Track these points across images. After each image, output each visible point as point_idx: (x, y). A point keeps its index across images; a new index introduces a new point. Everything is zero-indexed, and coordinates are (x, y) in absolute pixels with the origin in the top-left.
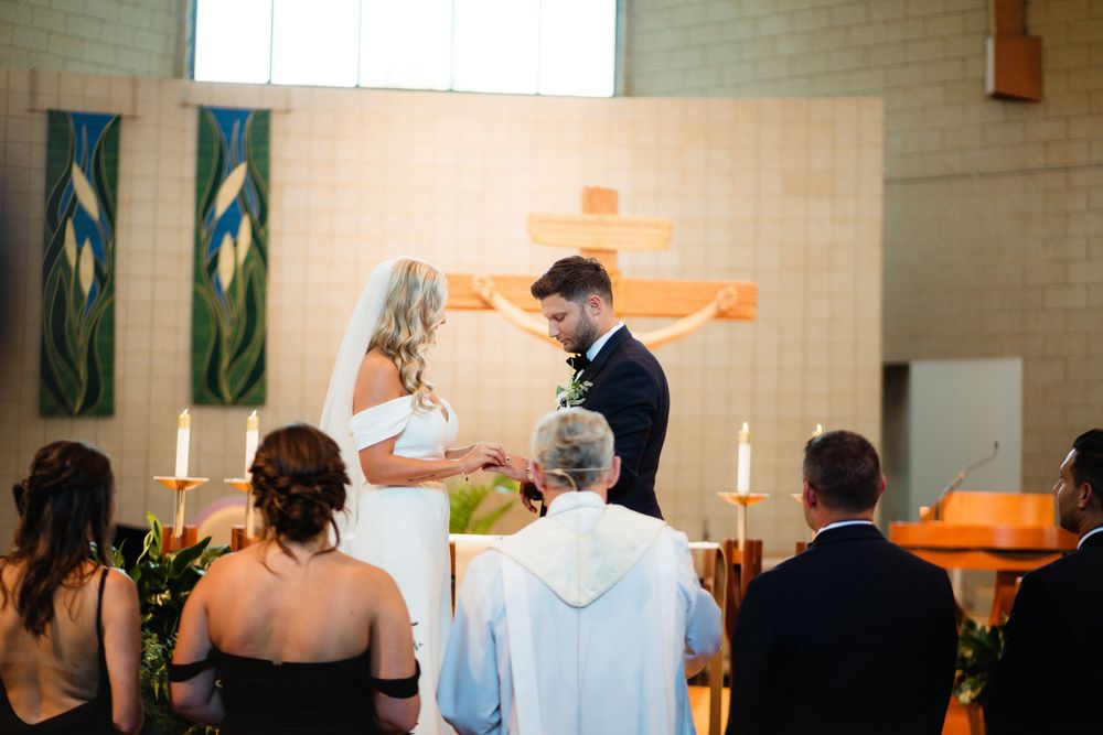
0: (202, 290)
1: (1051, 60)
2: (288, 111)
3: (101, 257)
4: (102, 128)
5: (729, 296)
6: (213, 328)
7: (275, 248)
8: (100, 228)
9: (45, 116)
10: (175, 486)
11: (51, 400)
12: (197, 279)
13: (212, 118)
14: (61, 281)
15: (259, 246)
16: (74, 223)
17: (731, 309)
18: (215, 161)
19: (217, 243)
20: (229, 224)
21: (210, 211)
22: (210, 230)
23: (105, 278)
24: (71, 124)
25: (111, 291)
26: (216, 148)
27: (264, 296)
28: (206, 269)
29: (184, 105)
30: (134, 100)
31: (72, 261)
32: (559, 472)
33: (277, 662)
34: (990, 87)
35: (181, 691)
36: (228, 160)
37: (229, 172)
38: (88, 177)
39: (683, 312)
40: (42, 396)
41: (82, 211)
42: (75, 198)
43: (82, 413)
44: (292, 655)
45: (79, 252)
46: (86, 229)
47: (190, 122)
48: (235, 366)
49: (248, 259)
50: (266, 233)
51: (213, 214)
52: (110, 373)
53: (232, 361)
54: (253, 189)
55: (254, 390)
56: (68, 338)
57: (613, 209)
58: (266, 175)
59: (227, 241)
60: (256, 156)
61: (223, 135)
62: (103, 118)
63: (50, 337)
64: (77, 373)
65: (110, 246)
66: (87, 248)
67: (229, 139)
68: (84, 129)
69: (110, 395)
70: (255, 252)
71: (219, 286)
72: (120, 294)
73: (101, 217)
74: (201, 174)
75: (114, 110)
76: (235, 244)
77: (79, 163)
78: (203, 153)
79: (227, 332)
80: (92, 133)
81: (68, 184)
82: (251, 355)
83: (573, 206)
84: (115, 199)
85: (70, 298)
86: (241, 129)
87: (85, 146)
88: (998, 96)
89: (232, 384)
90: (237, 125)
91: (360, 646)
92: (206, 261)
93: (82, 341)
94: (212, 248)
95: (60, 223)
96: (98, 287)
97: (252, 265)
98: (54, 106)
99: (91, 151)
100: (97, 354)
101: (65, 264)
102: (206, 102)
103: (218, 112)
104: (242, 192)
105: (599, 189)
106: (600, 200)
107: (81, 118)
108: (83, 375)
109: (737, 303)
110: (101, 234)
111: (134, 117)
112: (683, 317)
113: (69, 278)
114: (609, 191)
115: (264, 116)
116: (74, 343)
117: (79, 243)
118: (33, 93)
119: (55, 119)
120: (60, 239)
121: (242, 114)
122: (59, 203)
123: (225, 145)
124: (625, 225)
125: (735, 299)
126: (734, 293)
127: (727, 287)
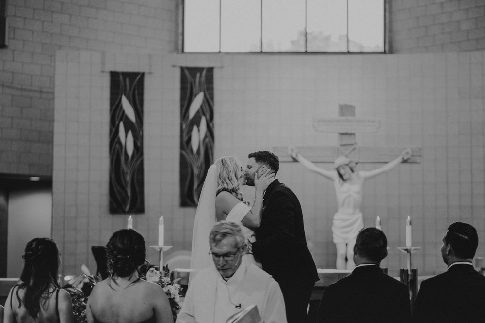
0: (184, 152)
2: (222, 67)
3: (137, 139)
4: (136, 78)
5: (408, 153)
6: (189, 170)
7: (217, 132)
8: (136, 125)
9: (109, 75)
11: (115, 206)
12: (182, 147)
13: (187, 72)
14: (118, 151)
15: (210, 131)
16: (124, 123)
17: (409, 159)
18: (188, 92)
19: (190, 131)
20: (196, 121)
21: (187, 116)
22: (188, 124)
23: (139, 149)
24: (121, 77)
25: (142, 154)
26: (189, 86)
27: (213, 155)
28: (186, 143)
29: (174, 66)
30: (150, 65)
31: (123, 142)
36: (194, 91)
37: (196, 96)
38: (130, 102)
39: (387, 161)
40: (111, 204)
41: (127, 117)
42: (124, 112)
43: (129, 212)
45: (126, 136)
46: (129, 126)
47: (177, 74)
49: (205, 138)
50: (213, 125)
51: (188, 117)
52: (143, 193)
53: (199, 186)
54: (207, 105)
56: (122, 177)
57: (353, 114)
58: (212, 98)
59: (195, 128)
60: (207, 89)
61: (192, 80)
62: (136, 74)
63: (113, 176)
64: (127, 193)
65: (141, 133)
66: (130, 134)
67: (195, 82)
68: (127, 80)
69: (142, 203)
70: (209, 134)
71: (192, 150)
72: (146, 157)
73: (136, 120)
74: (183, 99)
75: (141, 70)
76: (199, 131)
77: (125, 95)
78: (183, 89)
79: (196, 172)
80: (131, 82)
81: (120, 106)
83: (335, 113)
84: (142, 111)
85: (123, 158)
86: (200, 77)
87: (128, 88)
90: (198, 75)
92: (185, 139)
93: (128, 178)
94: (187, 134)
95: (117, 123)
96: (135, 152)
97: (207, 140)
98: (113, 69)
99: (130, 90)
100: (136, 185)
101: (120, 143)
102: (184, 65)
103: (190, 69)
104: (201, 107)
105: (346, 105)
106: (346, 110)
107: (126, 75)
108: (129, 194)
109: (412, 156)
110: (136, 129)
111: (150, 73)
112: (387, 163)
113: (121, 149)
114: (351, 106)
115: (210, 70)
116: (125, 179)
117: (126, 132)
118: (103, 64)
119: (114, 75)
120: (117, 131)
121: (200, 70)
122: (116, 114)
123: (193, 84)
124: (358, 121)
125: (410, 154)
126: (410, 151)
127: (407, 149)
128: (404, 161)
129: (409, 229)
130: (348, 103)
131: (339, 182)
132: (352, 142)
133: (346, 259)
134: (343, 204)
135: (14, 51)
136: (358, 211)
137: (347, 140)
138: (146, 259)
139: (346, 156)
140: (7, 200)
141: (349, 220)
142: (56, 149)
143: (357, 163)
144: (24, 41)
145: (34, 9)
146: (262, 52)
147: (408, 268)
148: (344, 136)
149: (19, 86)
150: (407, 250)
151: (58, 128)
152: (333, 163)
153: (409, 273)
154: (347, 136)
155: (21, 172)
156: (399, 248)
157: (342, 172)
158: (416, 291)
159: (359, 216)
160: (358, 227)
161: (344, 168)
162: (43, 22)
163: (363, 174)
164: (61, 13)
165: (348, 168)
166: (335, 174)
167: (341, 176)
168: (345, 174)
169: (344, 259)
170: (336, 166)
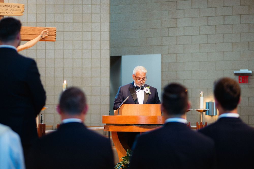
5: (46, 32)
124: (7, 6)
125: (48, 34)
128: (42, 39)
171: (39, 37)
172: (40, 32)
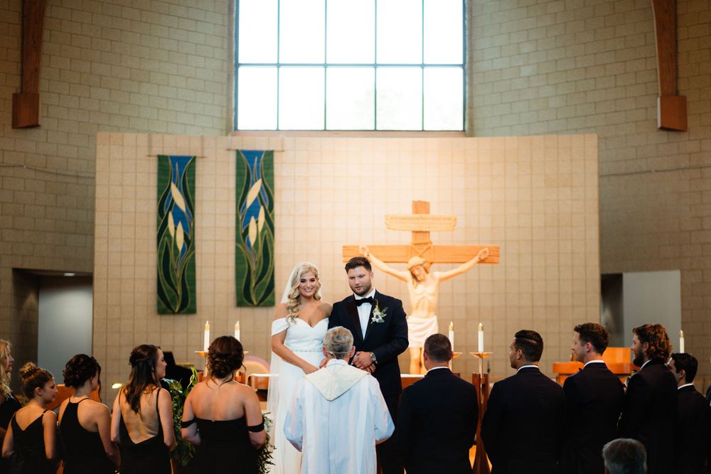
0: (240, 246)
1: (691, 109)
2: (282, 151)
3: (188, 231)
4: (186, 164)
5: (485, 252)
6: (246, 266)
7: (277, 224)
8: (186, 215)
9: (157, 158)
10: (204, 355)
11: (164, 306)
12: (237, 241)
13: (243, 155)
14: (167, 245)
15: (270, 222)
16: (173, 214)
17: (486, 258)
18: (245, 179)
19: (247, 222)
20: (253, 212)
21: (243, 205)
22: (244, 214)
23: (189, 241)
24: (170, 161)
25: (193, 248)
26: (246, 172)
27: (272, 249)
28: (242, 235)
29: (229, 150)
30: (203, 149)
31: (172, 234)
32: (332, 353)
33: (213, 421)
34: (659, 125)
35: (185, 432)
36: (252, 180)
37: (253, 184)
38: (180, 190)
40: (159, 304)
41: (177, 207)
42: (173, 201)
43: (179, 313)
44: (219, 418)
45: (176, 229)
46: (179, 217)
47: (232, 158)
48: (258, 286)
49: (263, 230)
50: (273, 215)
51: (245, 206)
52: (194, 291)
53: (256, 284)
54: (265, 192)
55: (269, 298)
56: (171, 274)
57: (428, 212)
58: (272, 185)
59: (253, 220)
60: (266, 175)
61: (249, 165)
62: (187, 158)
63: (162, 273)
64: (177, 292)
65: (192, 225)
66: (180, 226)
67: (252, 168)
68: (177, 165)
69: (194, 302)
70: (268, 226)
71: (249, 243)
72: (197, 250)
73: (187, 210)
74: (238, 186)
75: (192, 154)
76: (257, 222)
77: (174, 183)
78: (239, 175)
79: (254, 268)
80: (181, 166)
81: (169, 193)
82: (266, 280)
83: (408, 210)
84: (194, 201)
85: (172, 253)
86: (258, 162)
87: (177, 174)
88: (662, 128)
89: (257, 297)
90: (256, 160)
91: (240, 414)
92: (242, 231)
93: (178, 275)
94: (244, 225)
95: (165, 214)
96: (186, 245)
97: (266, 231)
98: (161, 154)
99: (180, 176)
100: (186, 282)
101: (169, 236)
102: (240, 148)
103: (246, 153)
104: (259, 194)
105: (420, 201)
106: (421, 207)
107: (175, 159)
108: (179, 292)
109: (489, 256)
110: (187, 219)
111: (203, 157)
112: (463, 263)
113: (170, 242)
114: (425, 203)
115: (270, 154)
116: (174, 276)
117: (176, 224)
118: (150, 147)
119: (162, 159)
120: (166, 222)
121: (258, 153)
122: (164, 204)
123: (250, 170)
124: (433, 219)
125: (488, 254)
126: (488, 251)
127: (484, 248)
128: (481, 261)
129: (481, 334)
130: (422, 199)
131: (413, 283)
132: (425, 241)
133: (420, 365)
134: (417, 307)
135: (47, 130)
136: (432, 314)
137: (421, 239)
138: (243, 363)
139: (421, 256)
140: (37, 299)
141: (423, 323)
142: (97, 242)
143: (431, 263)
144: (58, 119)
145: (70, 83)
146: (325, 130)
147: (481, 372)
148: (418, 234)
149: (53, 171)
150: (479, 355)
151: (100, 218)
152: (407, 263)
153: (481, 377)
154: (422, 234)
155: (55, 268)
156: (471, 353)
157: (416, 272)
158: (487, 394)
159: (434, 319)
160: (433, 330)
161: (418, 269)
162: (80, 97)
163: (438, 275)
164: (100, 87)
165: (422, 269)
166: (408, 275)
167: (414, 276)
168: (419, 275)
169: (418, 365)
170: (410, 267)
171: (476, 259)
172: (478, 252)
